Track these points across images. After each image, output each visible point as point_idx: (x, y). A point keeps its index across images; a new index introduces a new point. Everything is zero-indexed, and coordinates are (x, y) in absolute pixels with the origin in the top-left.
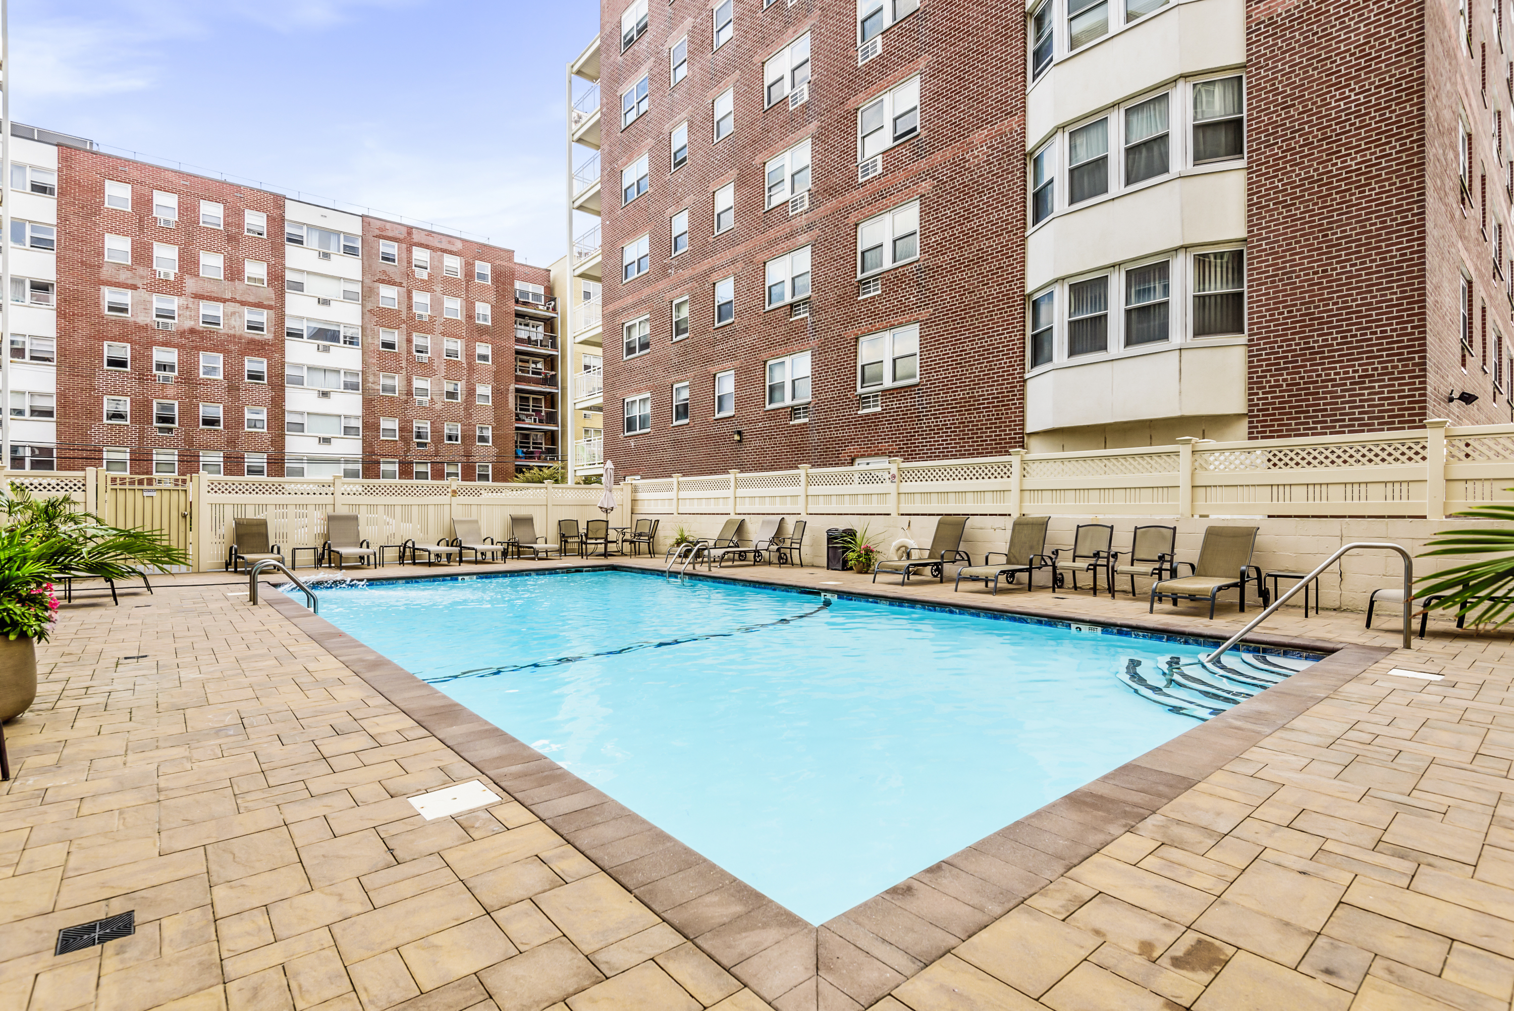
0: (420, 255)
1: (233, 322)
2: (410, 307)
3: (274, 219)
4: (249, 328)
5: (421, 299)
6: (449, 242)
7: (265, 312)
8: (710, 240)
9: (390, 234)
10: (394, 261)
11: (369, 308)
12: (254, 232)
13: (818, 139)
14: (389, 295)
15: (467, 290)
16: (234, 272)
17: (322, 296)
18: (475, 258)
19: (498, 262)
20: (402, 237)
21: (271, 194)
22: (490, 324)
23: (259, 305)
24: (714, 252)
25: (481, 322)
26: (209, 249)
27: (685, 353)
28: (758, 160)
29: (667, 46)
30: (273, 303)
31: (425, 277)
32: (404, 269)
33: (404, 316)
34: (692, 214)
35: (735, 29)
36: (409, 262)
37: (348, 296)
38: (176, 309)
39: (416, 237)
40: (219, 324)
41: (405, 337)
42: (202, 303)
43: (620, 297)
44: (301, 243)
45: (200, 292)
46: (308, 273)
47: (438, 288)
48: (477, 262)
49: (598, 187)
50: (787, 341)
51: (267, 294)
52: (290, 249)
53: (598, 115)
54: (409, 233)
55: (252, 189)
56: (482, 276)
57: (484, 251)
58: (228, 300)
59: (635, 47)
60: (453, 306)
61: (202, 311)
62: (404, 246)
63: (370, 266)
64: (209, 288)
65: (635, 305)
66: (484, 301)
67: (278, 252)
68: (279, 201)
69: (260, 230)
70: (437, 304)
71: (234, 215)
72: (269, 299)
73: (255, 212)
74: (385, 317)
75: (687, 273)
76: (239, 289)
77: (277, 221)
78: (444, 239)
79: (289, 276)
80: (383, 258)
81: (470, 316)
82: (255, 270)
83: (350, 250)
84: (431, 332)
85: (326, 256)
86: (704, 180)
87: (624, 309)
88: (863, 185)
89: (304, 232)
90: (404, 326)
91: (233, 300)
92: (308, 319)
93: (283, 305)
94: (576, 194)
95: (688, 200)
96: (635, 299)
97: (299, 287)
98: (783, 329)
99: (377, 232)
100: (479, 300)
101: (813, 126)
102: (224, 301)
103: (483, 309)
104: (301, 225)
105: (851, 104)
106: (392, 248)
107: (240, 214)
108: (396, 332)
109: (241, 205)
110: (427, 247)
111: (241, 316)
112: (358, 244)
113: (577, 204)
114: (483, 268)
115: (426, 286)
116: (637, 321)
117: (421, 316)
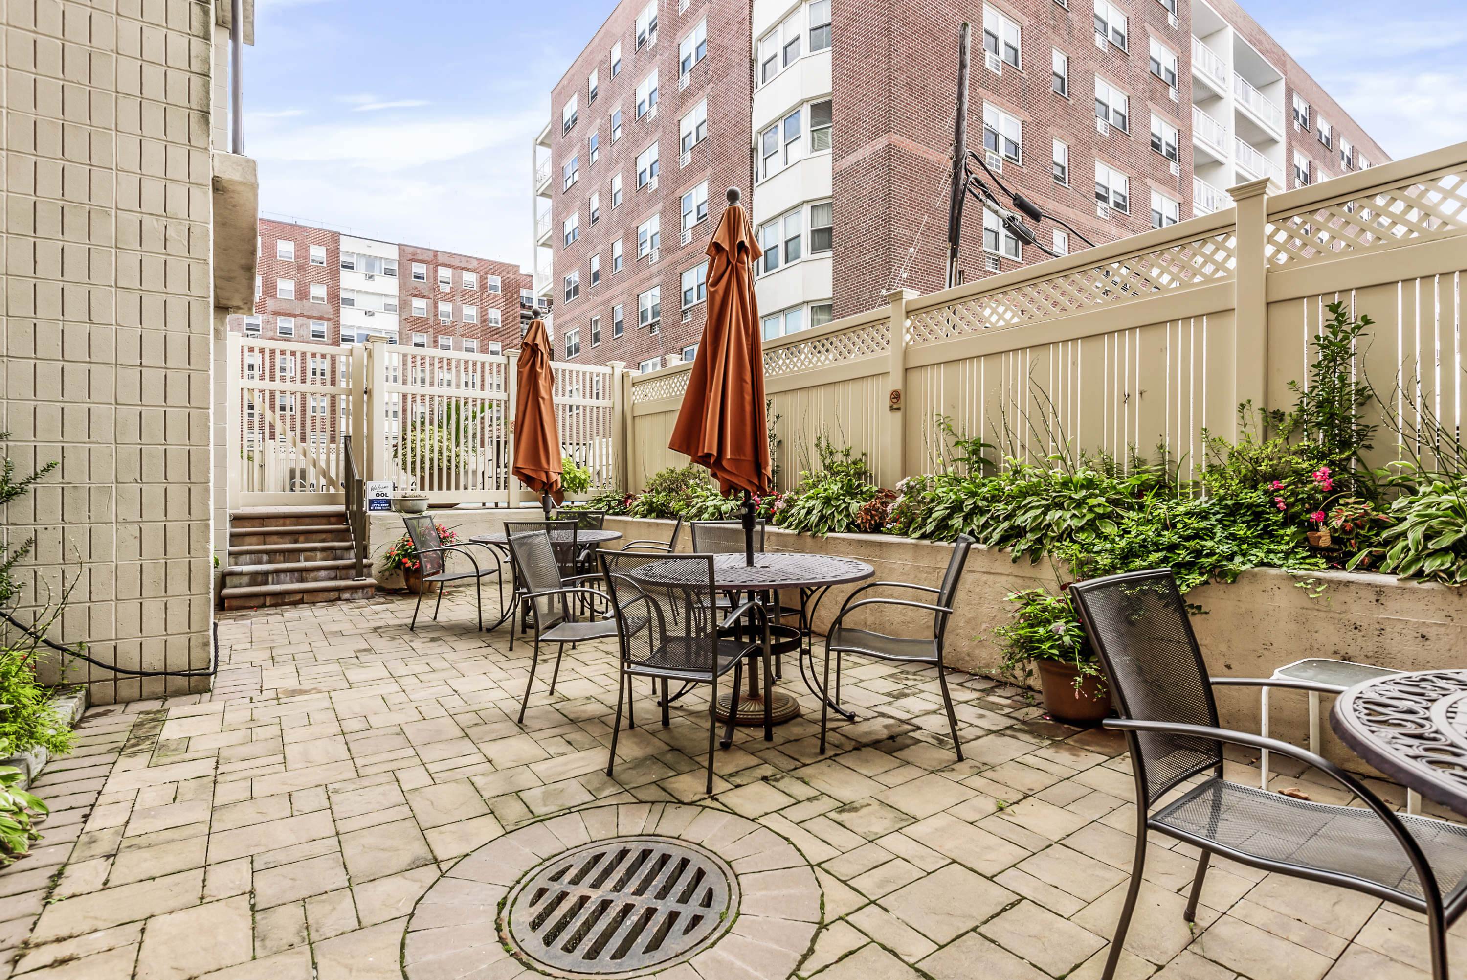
0: (444, 273)
1: (302, 332)
2: (436, 315)
3: (332, 251)
4: (314, 336)
5: (444, 307)
6: (467, 261)
7: (325, 323)
8: (611, 277)
9: (420, 258)
10: (423, 278)
11: (404, 317)
12: (317, 262)
13: (663, 214)
14: (419, 306)
15: (481, 299)
16: (302, 293)
17: (368, 309)
18: (488, 273)
19: (506, 276)
20: (429, 259)
21: (329, 231)
22: (500, 326)
23: (321, 318)
24: (612, 286)
25: (493, 325)
26: (284, 277)
27: (598, 356)
28: (634, 225)
29: (587, 137)
30: (331, 316)
31: (448, 291)
32: (431, 285)
33: (431, 322)
34: (601, 258)
35: (622, 132)
36: (436, 279)
37: (388, 308)
38: (260, 323)
39: (441, 259)
40: (291, 334)
41: (432, 339)
42: (279, 318)
43: (563, 314)
44: (352, 268)
45: (278, 310)
46: (358, 291)
47: (458, 299)
48: (489, 276)
49: (550, 233)
50: (648, 351)
51: (327, 309)
52: (344, 273)
53: (550, 180)
54: (435, 256)
55: (315, 229)
56: (494, 288)
57: (496, 268)
58: (298, 315)
59: (570, 134)
60: (471, 312)
61: (279, 325)
62: (431, 266)
63: (405, 284)
64: (284, 307)
65: (572, 320)
66: (495, 308)
67: (335, 276)
68: (335, 237)
69: (321, 260)
70: (457, 311)
71: (302, 250)
72: (329, 313)
73: (317, 246)
74: (416, 324)
75: (599, 299)
76: (305, 307)
77: (334, 252)
78: (463, 259)
79: (343, 295)
80: (415, 277)
81: (484, 320)
82: (318, 291)
83: (389, 272)
84: (453, 334)
85: (371, 277)
86: (607, 235)
87: (566, 323)
88: (683, 248)
89: (353, 260)
90: (431, 330)
91: (302, 315)
92: (358, 328)
93: (339, 318)
94: (540, 235)
95: (599, 248)
96: (571, 316)
97: (350, 302)
98: (647, 341)
99: (410, 257)
100: (491, 307)
101: (660, 206)
102: (295, 316)
103: (495, 314)
104: (351, 254)
105: (677, 194)
106: (419, 268)
107: (306, 248)
108: (425, 335)
109: (307, 242)
110: (449, 266)
111: (308, 327)
112: (395, 266)
113: (541, 242)
114: (495, 280)
115: (449, 298)
116: (573, 332)
117: (444, 322)
